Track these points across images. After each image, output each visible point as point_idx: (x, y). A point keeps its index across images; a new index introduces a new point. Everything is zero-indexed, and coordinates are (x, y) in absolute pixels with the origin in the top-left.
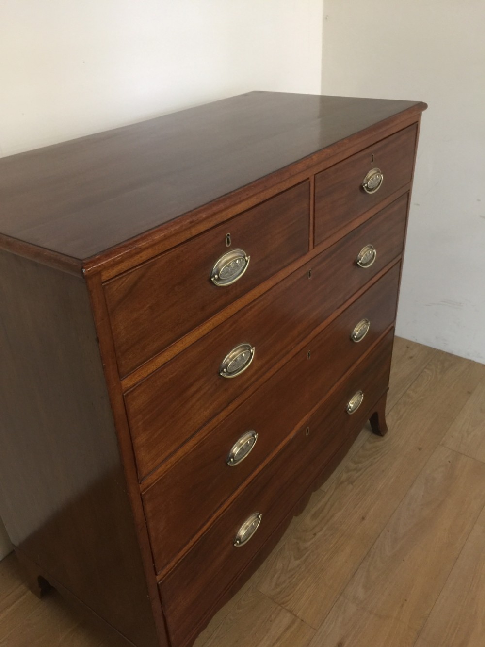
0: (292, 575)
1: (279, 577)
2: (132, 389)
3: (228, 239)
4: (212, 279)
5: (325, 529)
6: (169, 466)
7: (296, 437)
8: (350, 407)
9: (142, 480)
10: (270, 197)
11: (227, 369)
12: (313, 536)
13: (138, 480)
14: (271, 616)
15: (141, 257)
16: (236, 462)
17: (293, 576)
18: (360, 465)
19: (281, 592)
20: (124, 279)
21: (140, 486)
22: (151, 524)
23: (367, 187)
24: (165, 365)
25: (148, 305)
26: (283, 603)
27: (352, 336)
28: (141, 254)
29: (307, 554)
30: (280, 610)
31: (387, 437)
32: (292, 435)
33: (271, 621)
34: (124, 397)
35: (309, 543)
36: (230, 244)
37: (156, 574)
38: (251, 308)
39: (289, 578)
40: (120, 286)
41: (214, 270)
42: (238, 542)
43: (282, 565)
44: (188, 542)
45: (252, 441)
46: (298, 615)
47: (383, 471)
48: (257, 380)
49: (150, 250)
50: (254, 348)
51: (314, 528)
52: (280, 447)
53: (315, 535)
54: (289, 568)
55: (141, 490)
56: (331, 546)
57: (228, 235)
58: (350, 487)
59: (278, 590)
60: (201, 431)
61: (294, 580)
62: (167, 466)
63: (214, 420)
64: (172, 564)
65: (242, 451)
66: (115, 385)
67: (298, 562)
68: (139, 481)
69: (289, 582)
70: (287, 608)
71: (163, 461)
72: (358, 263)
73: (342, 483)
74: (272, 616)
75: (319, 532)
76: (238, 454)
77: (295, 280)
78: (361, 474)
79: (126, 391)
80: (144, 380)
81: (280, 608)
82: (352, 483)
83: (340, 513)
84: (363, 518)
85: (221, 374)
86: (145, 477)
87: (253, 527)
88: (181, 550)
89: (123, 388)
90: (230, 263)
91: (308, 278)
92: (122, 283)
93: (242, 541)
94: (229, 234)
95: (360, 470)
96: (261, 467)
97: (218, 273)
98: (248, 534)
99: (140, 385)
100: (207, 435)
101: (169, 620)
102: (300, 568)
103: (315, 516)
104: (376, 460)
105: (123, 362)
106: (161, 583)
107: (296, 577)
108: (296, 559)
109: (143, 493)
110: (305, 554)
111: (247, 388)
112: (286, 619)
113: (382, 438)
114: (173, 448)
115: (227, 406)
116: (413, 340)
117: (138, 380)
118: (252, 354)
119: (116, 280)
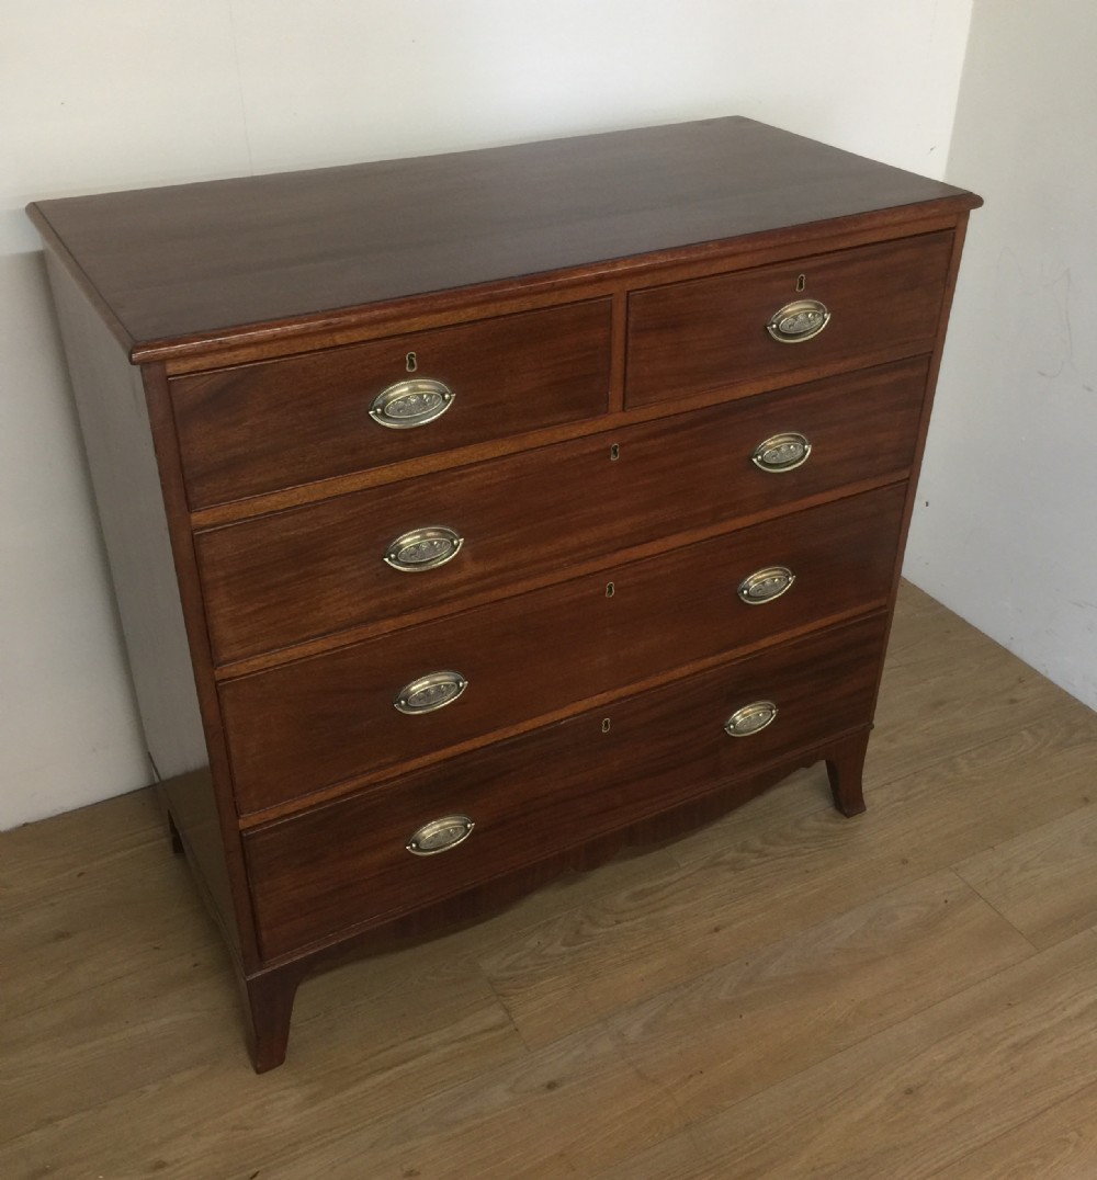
1: (520, 959)
2: (210, 530)
3: (411, 361)
4: (371, 413)
5: (642, 919)
6: (271, 664)
8: (734, 723)
9: (219, 665)
10: (511, 312)
11: (396, 555)
12: (614, 923)
13: (212, 662)
14: (473, 1004)
17: (544, 966)
18: (772, 848)
19: (511, 978)
20: (204, 380)
21: (216, 672)
22: (233, 737)
23: (778, 331)
24: (273, 514)
26: (504, 996)
27: (739, 589)
28: (236, 353)
29: (586, 944)
30: (494, 1002)
31: (853, 822)
33: (470, 1010)
34: (195, 537)
35: (601, 930)
36: (416, 368)
37: (238, 817)
38: (461, 476)
39: (536, 965)
40: (196, 388)
41: (379, 401)
42: (414, 845)
43: (537, 943)
45: (452, 689)
46: (515, 1019)
47: (807, 872)
48: (471, 593)
49: (253, 350)
50: (462, 540)
51: (623, 912)
53: (618, 922)
54: (543, 953)
55: (217, 678)
56: (635, 948)
57: (412, 355)
58: (730, 875)
59: (509, 974)
61: (543, 970)
62: (269, 662)
63: (370, 627)
64: (270, 815)
65: (427, 696)
66: (179, 515)
67: (565, 949)
68: (215, 664)
69: (532, 971)
70: (505, 1003)
71: (261, 652)
72: (755, 460)
73: (720, 864)
74: (478, 1005)
75: (628, 920)
76: (418, 698)
78: (760, 864)
79: (197, 530)
80: (232, 524)
81: (495, 998)
82: (737, 870)
83: (683, 907)
84: (717, 930)
85: (383, 560)
86: (225, 662)
87: (451, 836)
89: (194, 524)
90: (408, 397)
91: (609, 457)
92: (201, 385)
93: (426, 848)
94: (414, 353)
95: (766, 855)
96: (478, 742)
97: (383, 406)
98: (437, 843)
99: (224, 529)
100: (351, 644)
102: (563, 959)
103: (637, 895)
104: (807, 851)
105: (197, 489)
106: (248, 836)
107: (550, 968)
108: (565, 945)
109: (220, 684)
110: (583, 943)
111: (447, 599)
112: (495, 1017)
113: (845, 820)
115: (400, 614)
116: (1041, 670)
117: (220, 520)
118: (455, 547)
119: (190, 378)
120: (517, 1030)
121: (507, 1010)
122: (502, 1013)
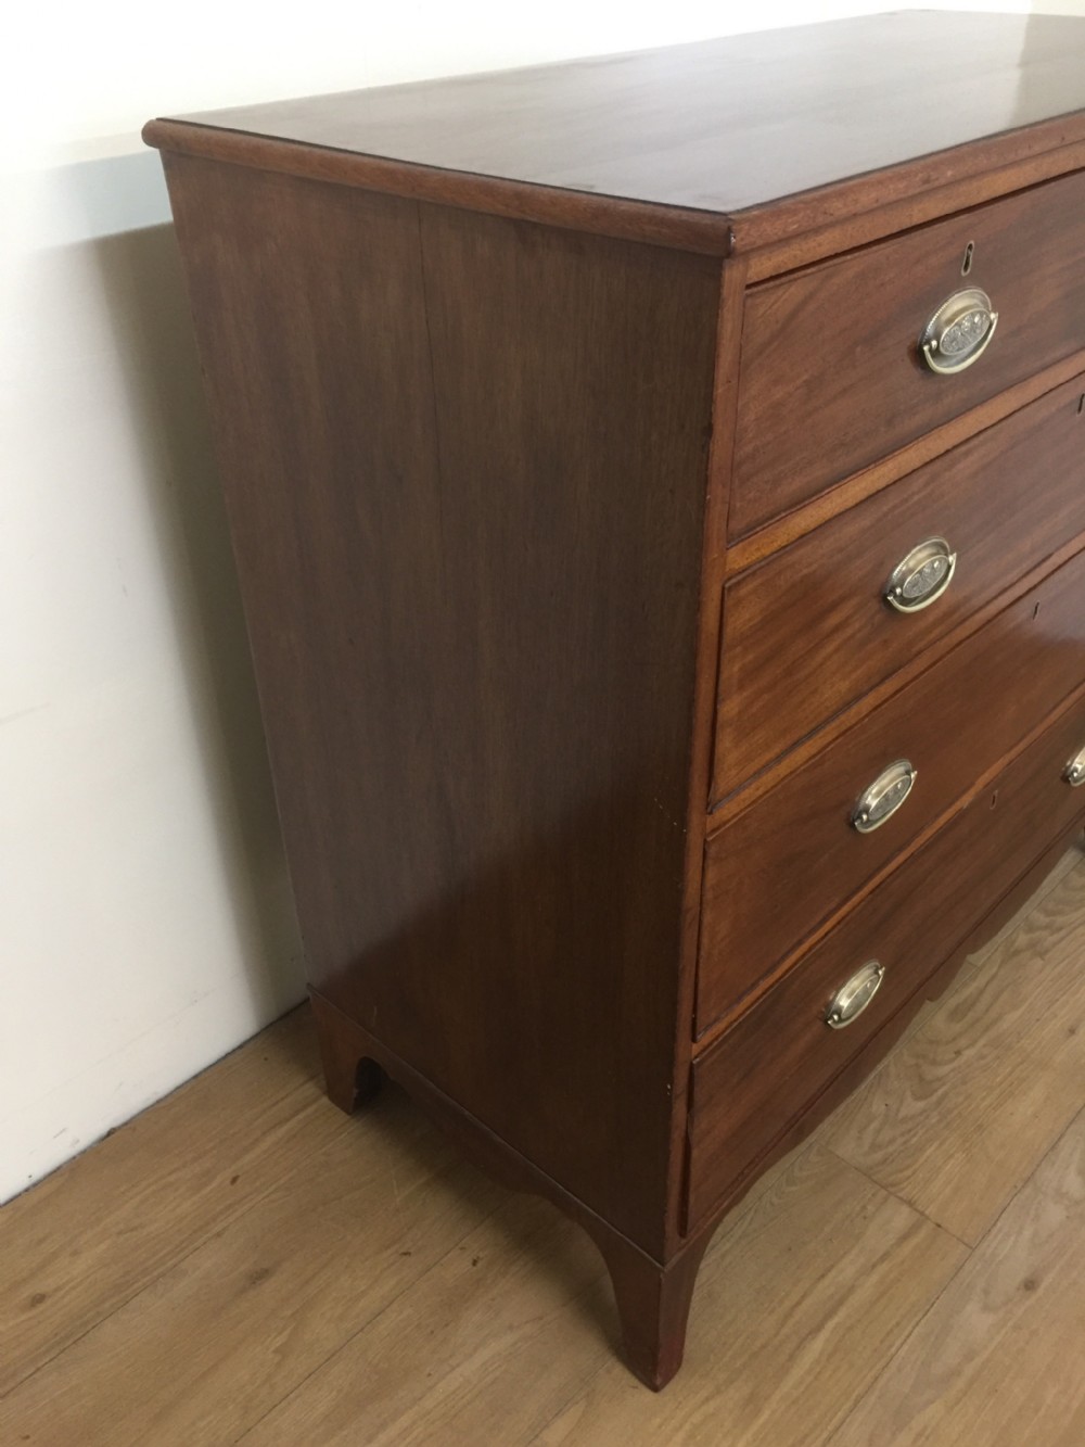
0: (910, 1131)
1: (878, 1131)
2: (740, 577)
3: (968, 257)
4: (925, 349)
5: (982, 1042)
7: (972, 805)
8: (1076, 769)
9: (713, 807)
10: (1057, 174)
11: (901, 589)
12: (954, 1055)
13: (708, 804)
14: (864, 1208)
15: (820, 245)
16: (871, 825)
17: (912, 1133)
18: (1060, 920)
19: (886, 1160)
20: (780, 292)
21: (709, 818)
22: (708, 918)
24: (803, 540)
25: (805, 377)
26: (893, 1185)
28: (820, 238)
29: (940, 1092)
30: (886, 1200)
32: (965, 801)
33: (865, 1218)
34: (726, 592)
35: (946, 1069)
36: (969, 270)
37: (694, 1039)
38: (967, 454)
39: (902, 1135)
40: (770, 308)
41: (930, 328)
42: (836, 1017)
43: (884, 1107)
44: (754, 985)
45: (906, 783)
46: (927, 1212)
50: (955, 554)
51: (954, 1039)
52: (942, 820)
53: (958, 1053)
54: (901, 1115)
55: (709, 828)
56: (998, 1080)
57: (972, 245)
58: (1039, 962)
59: (879, 1156)
60: (828, 728)
61: (915, 1139)
62: (758, 789)
63: (854, 709)
64: (721, 1026)
65: (887, 801)
66: (716, 556)
67: (921, 1105)
68: (710, 807)
69: (905, 1143)
70: (900, 1195)
71: (755, 773)
73: (1017, 952)
74: (869, 1207)
75: (967, 1048)
76: (877, 807)
77: (1053, 409)
78: (1062, 939)
79: (730, 579)
80: (763, 563)
81: (884, 1193)
82: (1041, 955)
83: (1016, 1015)
84: (1072, 1031)
85: (889, 598)
86: (720, 801)
87: (866, 992)
88: (740, 998)
89: (727, 570)
90: (964, 318)
91: (1075, 413)
92: (776, 302)
93: (843, 1017)
94: (972, 242)
95: (1060, 929)
97: (937, 336)
98: (855, 1006)
99: (754, 573)
101: (695, 1153)
102: (927, 1117)
103: (956, 1014)
105: (738, 505)
106: (698, 1063)
107: (920, 1133)
108: (918, 1098)
109: (709, 839)
110: (936, 1091)
111: (920, 652)
112: (901, 1218)
114: (777, 749)
115: (881, 683)
117: (754, 558)
118: (949, 567)
119: (767, 290)
120: (939, 1226)
121: (910, 1203)
122: (905, 1210)
